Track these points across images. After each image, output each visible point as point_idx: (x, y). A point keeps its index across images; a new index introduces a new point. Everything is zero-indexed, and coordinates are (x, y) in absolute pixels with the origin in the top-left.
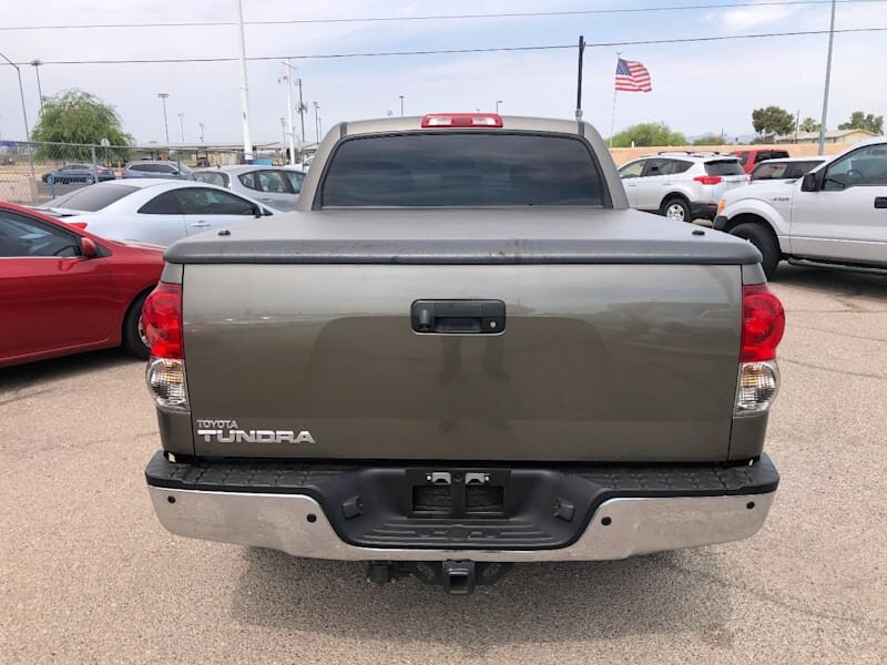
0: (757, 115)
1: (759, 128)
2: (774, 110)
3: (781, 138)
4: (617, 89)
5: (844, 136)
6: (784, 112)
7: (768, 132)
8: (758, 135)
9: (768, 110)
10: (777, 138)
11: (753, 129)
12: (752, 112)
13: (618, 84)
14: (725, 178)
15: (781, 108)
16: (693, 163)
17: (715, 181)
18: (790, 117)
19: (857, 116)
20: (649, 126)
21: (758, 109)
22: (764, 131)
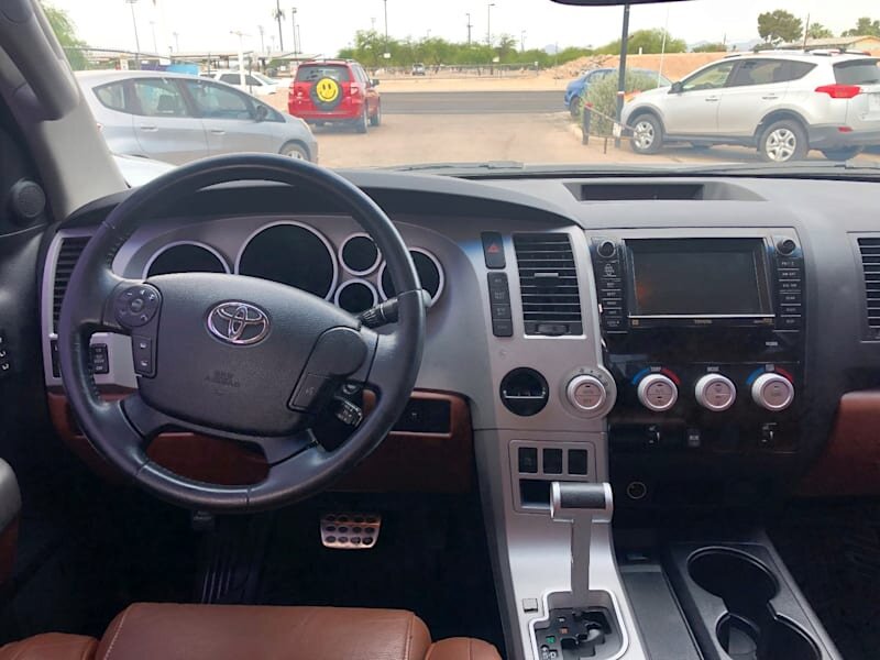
0: (763, 19)
1: (763, 33)
2: (781, 14)
3: (788, 44)
5: (854, 43)
6: (791, 16)
7: (773, 38)
8: (763, 41)
9: (775, 14)
10: (784, 44)
12: (758, 16)
14: (865, 88)
15: (789, 12)
16: (814, 65)
17: (852, 92)
18: (798, 22)
19: (864, 22)
20: (649, 32)
21: (764, 13)
22: (769, 36)
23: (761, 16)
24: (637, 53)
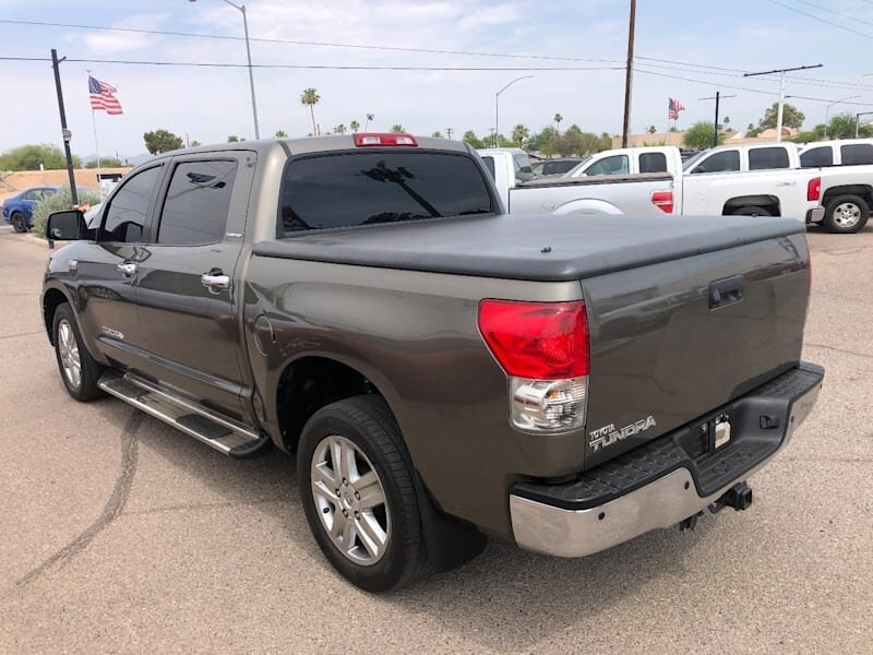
0: (149, 138)
1: (153, 150)
2: (165, 134)
4: (94, 108)
6: (172, 135)
8: (153, 157)
9: (158, 133)
11: (147, 151)
12: (143, 135)
13: (93, 103)
15: (169, 132)
18: (180, 140)
20: (38, 147)
21: (148, 132)
22: (157, 152)
23: (146, 134)
24: (39, 169)
